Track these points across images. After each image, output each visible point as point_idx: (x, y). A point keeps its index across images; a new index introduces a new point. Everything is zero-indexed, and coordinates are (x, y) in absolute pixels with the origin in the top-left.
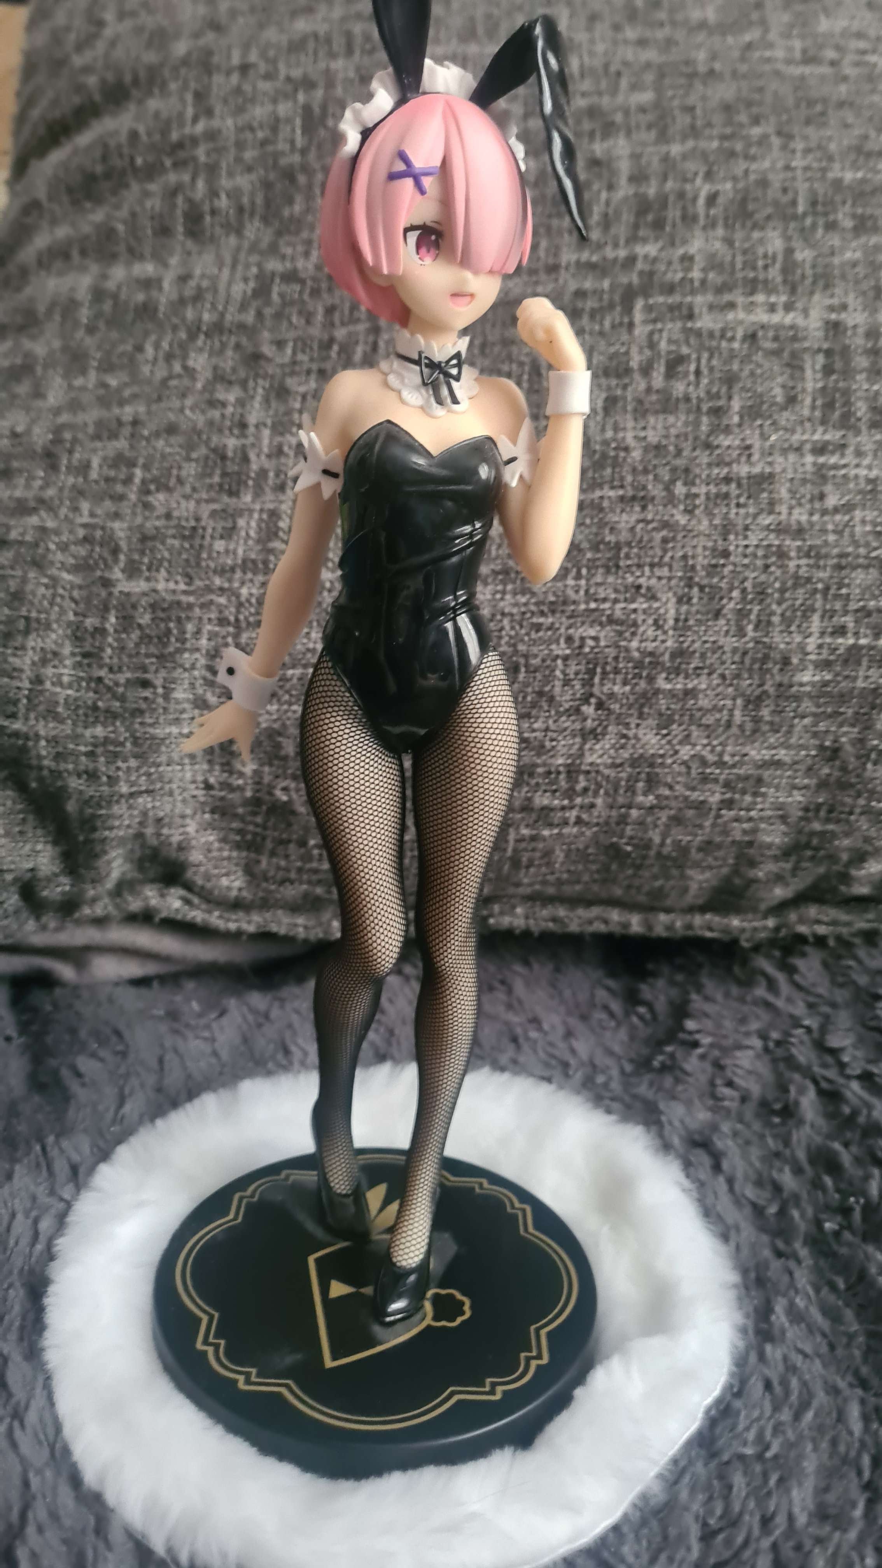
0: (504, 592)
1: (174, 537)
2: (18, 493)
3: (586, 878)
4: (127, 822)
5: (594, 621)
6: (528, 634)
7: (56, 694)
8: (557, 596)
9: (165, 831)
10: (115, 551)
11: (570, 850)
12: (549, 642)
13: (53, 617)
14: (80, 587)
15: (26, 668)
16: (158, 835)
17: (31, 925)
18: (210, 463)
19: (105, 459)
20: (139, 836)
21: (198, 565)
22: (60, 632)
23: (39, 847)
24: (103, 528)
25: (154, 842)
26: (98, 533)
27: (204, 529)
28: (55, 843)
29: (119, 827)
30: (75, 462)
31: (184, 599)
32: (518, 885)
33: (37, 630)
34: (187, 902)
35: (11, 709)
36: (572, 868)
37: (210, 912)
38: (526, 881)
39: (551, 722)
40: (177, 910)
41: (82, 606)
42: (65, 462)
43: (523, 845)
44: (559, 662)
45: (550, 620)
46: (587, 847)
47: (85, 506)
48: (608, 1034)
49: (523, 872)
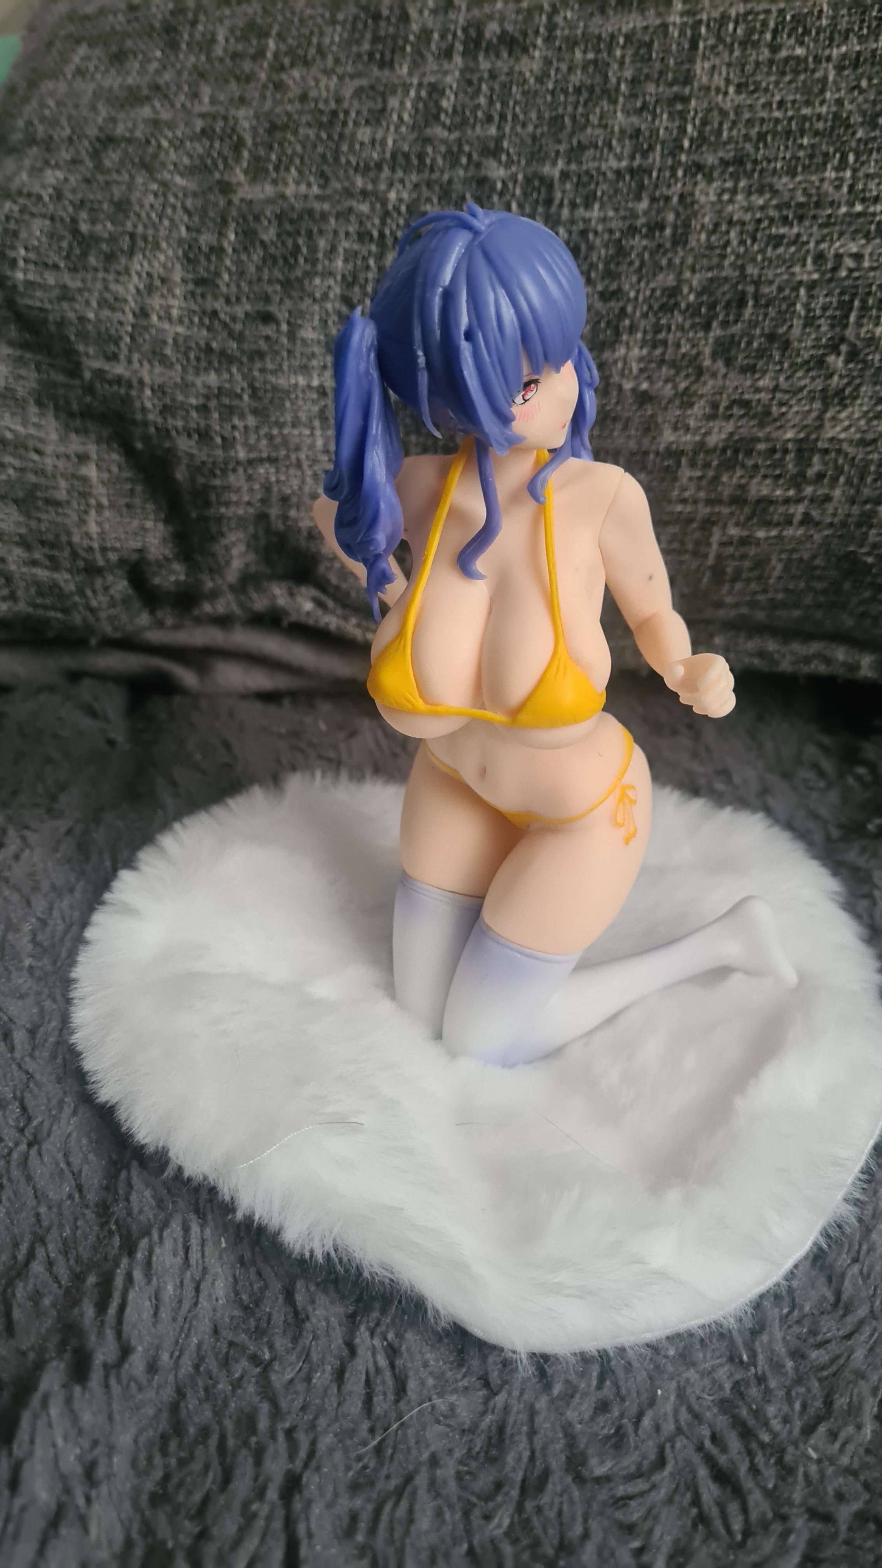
0: (734, 191)
1: (309, 125)
2: (130, 81)
3: (808, 600)
4: (246, 498)
5: (856, 231)
6: (762, 251)
7: (163, 330)
8: (810, 196)
9: (293, 513)
10: (238, 147)
11: (790, 561)
12: (790, 263)
13: (163, 233)
14: (195, 195)
15: (130, 298)
16: (285, 518)
17: (144, 619)
18: (360, 26)
19: (232, 30)
20: (262, 518)
21: (336, 160)
22: (170, 253)
23: (149, 524)
24: (225, 118)
25: (280, 526)
26: (219, 125)
27: (347, 113)
28: (167, 521)
29: (237, 504)
30: (198, 37)
31: (317, 206)
32: (719, 605)
33: (143, 250)
34: (320, 604)
35: (112, 348)
36: (791, 586)
37: (346, 618)
38: (729, 600)
39: (782, 379)
40: (308, 614)
41: (196, 219)
42: (186, 37)
43: (731, 550)
44: (802, 291)
45: (795, 230)
46: (814, 557)
47: (206, 91)
48: (815, 795)
49: (726, 587)
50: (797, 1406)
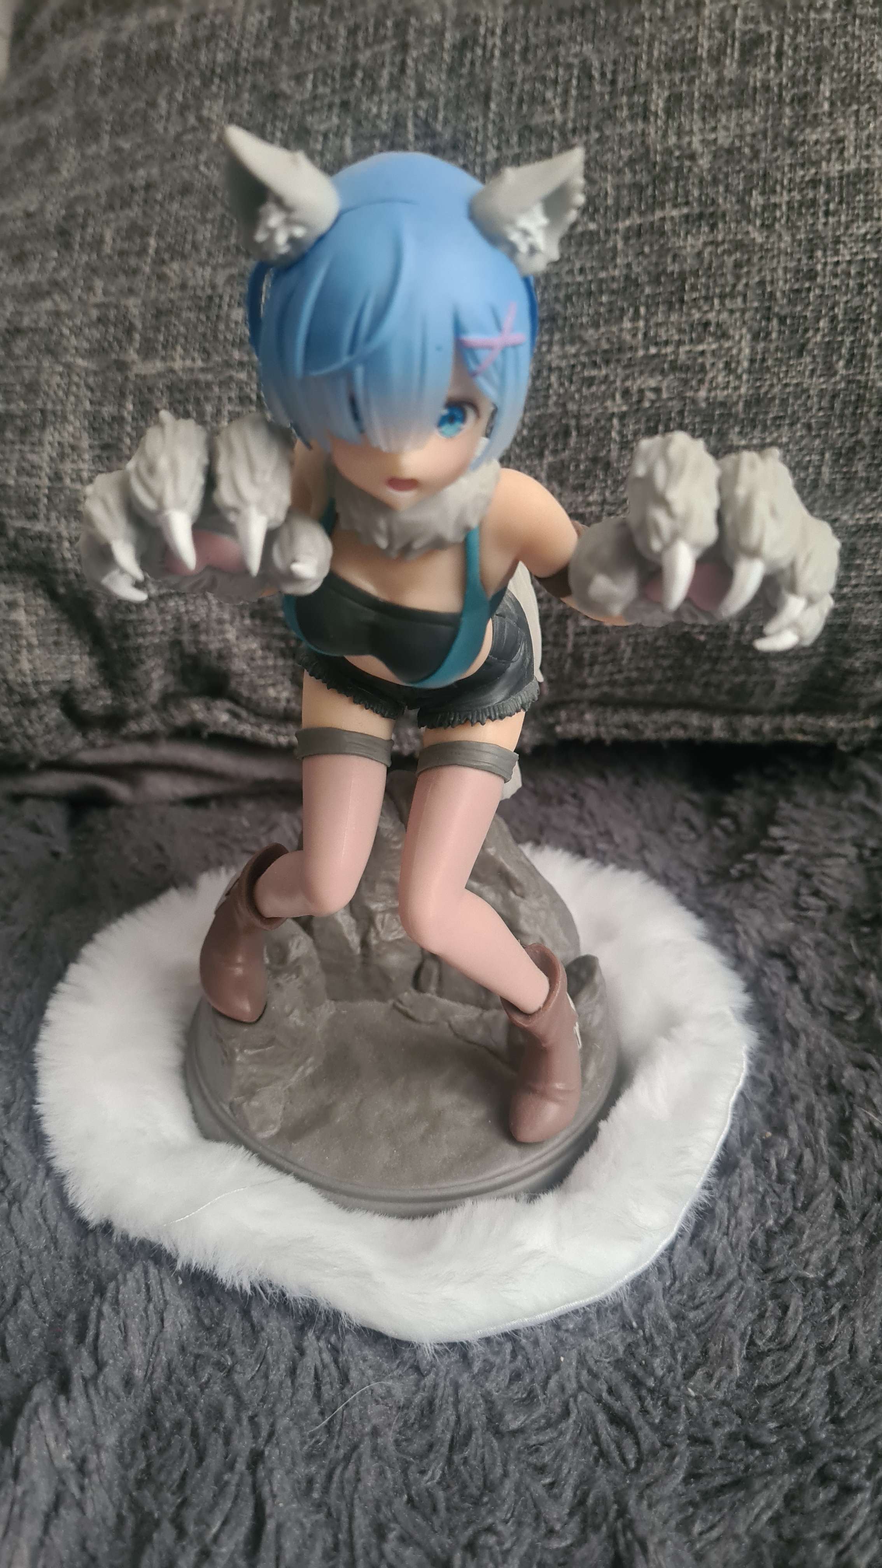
0: (550, 344)
1: (189, 309)
2: (32, 278)
3: (658, 675)
4: (160, 628)
5: (653, 370)
6: (579, 391)
7: (77, 491)
8: (612, 343)
9: (203, 638)
10: (130, 330)
11: (636, 644)
12: (603, 398)
13: (69, 408)
14: (95, 373)
15: (45, 465)
16: (196, 642)
17: (77, 741)
18: (227, 223)
19: (118, 231)
20: (176, 644)
21: (216, 337)
22: (78, 424)
23: (76, 658)
24: (117, 307)
25: (192, 650)
26: (112, 313)
27: (221, 297)
28: (91, 654)
29: (153, 634)
30: (88, 238)
31: (202, 377)
32: (583, 686)
33: (53, 424)
34: (235, 715)
35: (31, 509)
36: (642, 665)
37: (259, 726)
38: (591, 681)
39: (607, 494)
40: (225, 724)
41: (99, 394)
42: (78, 238)
43: (584, 639)
44: (615, 421)
45: (604, 372)
46: (656, 639)
47: (99, 284)
48: (686, 847)
49: (586, 671)
50: (679, 1357)
